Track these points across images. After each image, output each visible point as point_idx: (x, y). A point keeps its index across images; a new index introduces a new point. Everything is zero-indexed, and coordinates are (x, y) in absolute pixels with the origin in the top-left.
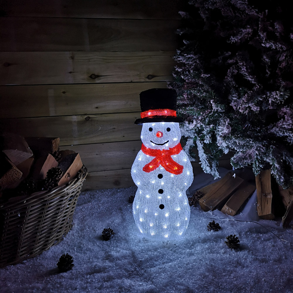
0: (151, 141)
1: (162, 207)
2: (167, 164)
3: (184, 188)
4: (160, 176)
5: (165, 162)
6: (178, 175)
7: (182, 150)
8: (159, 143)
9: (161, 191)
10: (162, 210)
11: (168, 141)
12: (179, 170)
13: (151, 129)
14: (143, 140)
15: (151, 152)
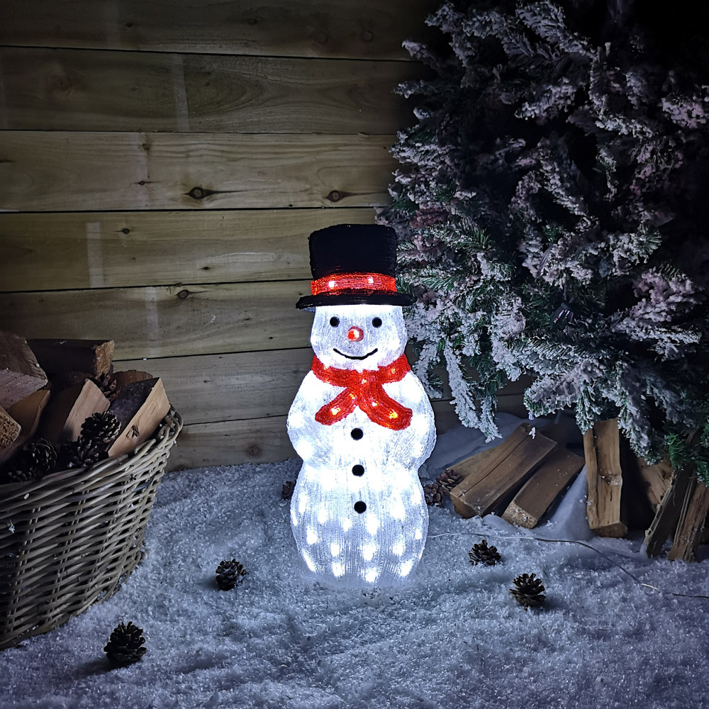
1: (360, 507)
2: (374, 404)
3: (413, 463)
4: (357, 434)
5: (367, 400)
6: (401, 431)
7: (408, 370)
8: (353, 353)
9: (358, 470)
10: (361, 515)
11: (376, 350)
12: (403, 418)
13: (334, 322)
14: (316, 346)
15: (337, 376)
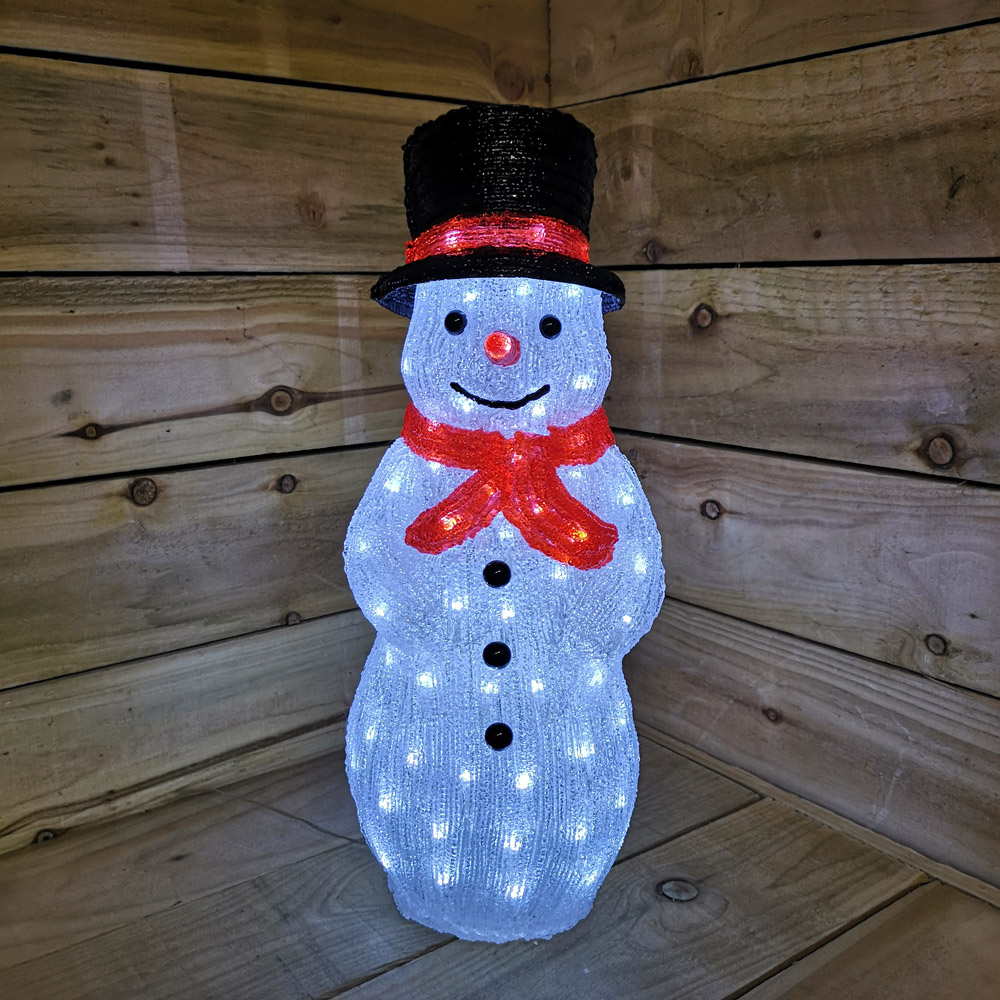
0: (455, 386)
1: (499, 737)
2: (538, 510)
3: (615, 642)
4: (497, 574)
5: (523, 500)
6: (591, 572)
7: (610, 443)
8: (494, 393)
9: (497, 655)
10: (500, 754)
11: (545, 389)
12: (599, 543)
13: (455, 323)
14: (413, 378)
15: (455, 445)
